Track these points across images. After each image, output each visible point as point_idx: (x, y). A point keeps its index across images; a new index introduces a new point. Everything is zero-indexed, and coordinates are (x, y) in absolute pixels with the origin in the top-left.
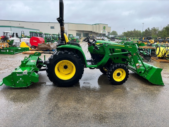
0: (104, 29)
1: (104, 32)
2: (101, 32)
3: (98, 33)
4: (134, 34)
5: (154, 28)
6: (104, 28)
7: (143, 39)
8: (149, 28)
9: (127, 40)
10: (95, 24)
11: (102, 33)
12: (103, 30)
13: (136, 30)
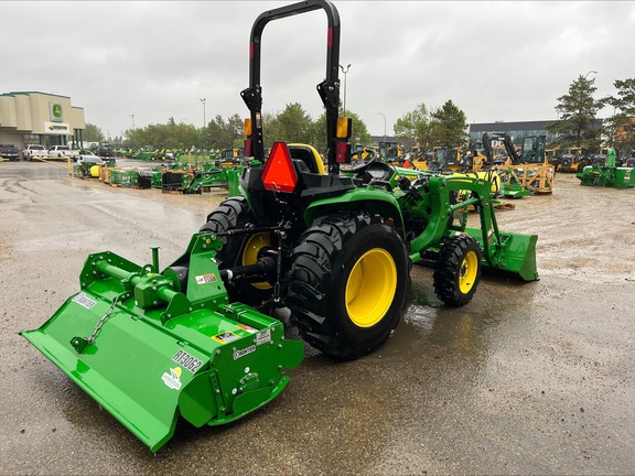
0: (56, 115)
1: (59, 128)
2: (46, 128)
3: (29, 133)
4: (172, 136)
5: (236, 116)
6: (57, 111)
7: (235, 154)
8: (219, 118)
9: (161, 159)
10: (12, 94)
11: (48, 131)
12: (54, 118)
13: (177, 123)
